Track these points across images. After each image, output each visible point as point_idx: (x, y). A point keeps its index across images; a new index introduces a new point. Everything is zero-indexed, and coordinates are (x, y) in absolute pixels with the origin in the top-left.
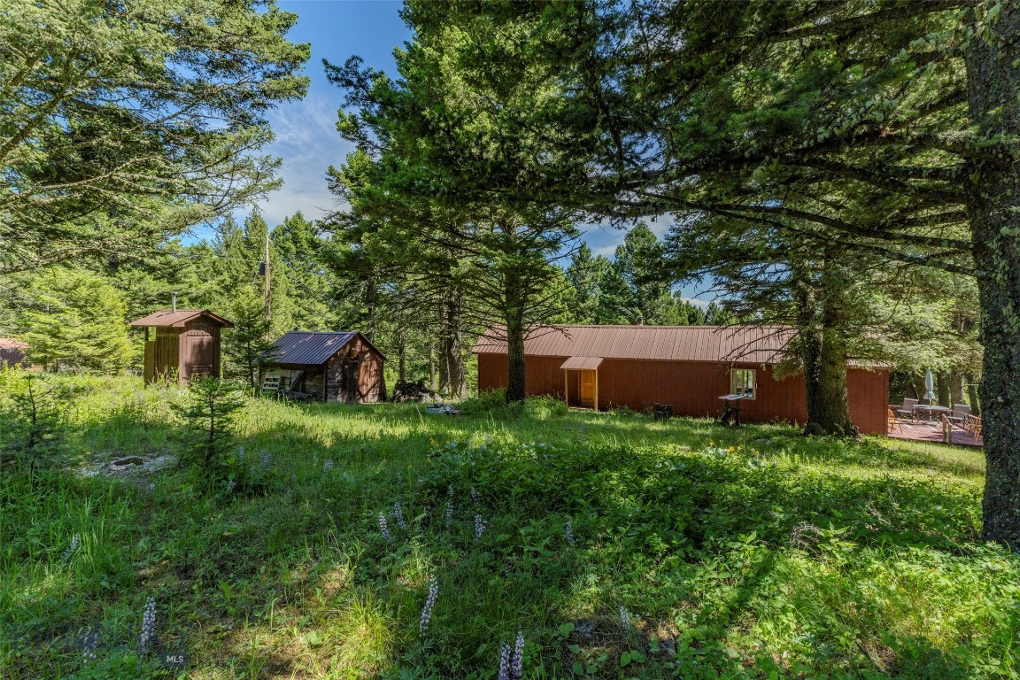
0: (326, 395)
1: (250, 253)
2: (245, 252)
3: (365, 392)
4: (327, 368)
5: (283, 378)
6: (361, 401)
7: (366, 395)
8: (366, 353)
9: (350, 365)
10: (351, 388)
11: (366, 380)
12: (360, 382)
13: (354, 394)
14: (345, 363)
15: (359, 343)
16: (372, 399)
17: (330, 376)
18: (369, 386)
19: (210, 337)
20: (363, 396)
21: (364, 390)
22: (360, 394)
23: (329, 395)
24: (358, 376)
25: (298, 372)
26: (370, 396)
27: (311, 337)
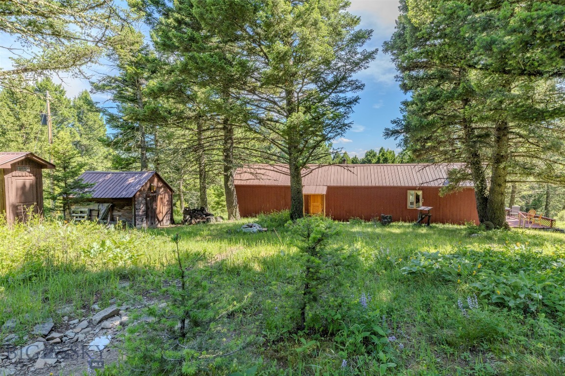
0: (135, 222)
1: (17, 108)
2: (12, 106)
3: (161, 219)
4: (135, 201)
5: (91, 211)
6: (159, 225)
7: (162, 220)
8: (161, 188)
9: (151, 198)
10: (151, 215)
11: (162, 209)
12: (158, 211)
13: (154, 220)
14: (147, 196)
15: (156, 180)
16: (166, 224)
17: (137, 207)
18: (164, 214)
19: (33, 178)
20: (160, 222)
21: (160, 217)
22: (158, 220)
23: (137, 222)
24: (156, 205)
25: (106, 205)
26: (165, 221)
27: (109, 176)
